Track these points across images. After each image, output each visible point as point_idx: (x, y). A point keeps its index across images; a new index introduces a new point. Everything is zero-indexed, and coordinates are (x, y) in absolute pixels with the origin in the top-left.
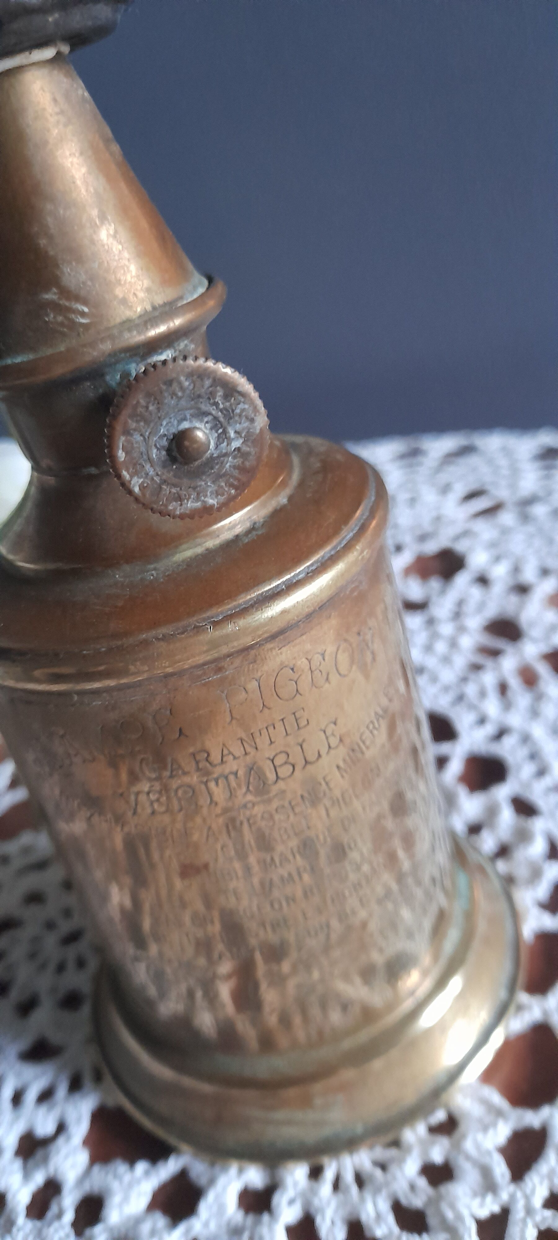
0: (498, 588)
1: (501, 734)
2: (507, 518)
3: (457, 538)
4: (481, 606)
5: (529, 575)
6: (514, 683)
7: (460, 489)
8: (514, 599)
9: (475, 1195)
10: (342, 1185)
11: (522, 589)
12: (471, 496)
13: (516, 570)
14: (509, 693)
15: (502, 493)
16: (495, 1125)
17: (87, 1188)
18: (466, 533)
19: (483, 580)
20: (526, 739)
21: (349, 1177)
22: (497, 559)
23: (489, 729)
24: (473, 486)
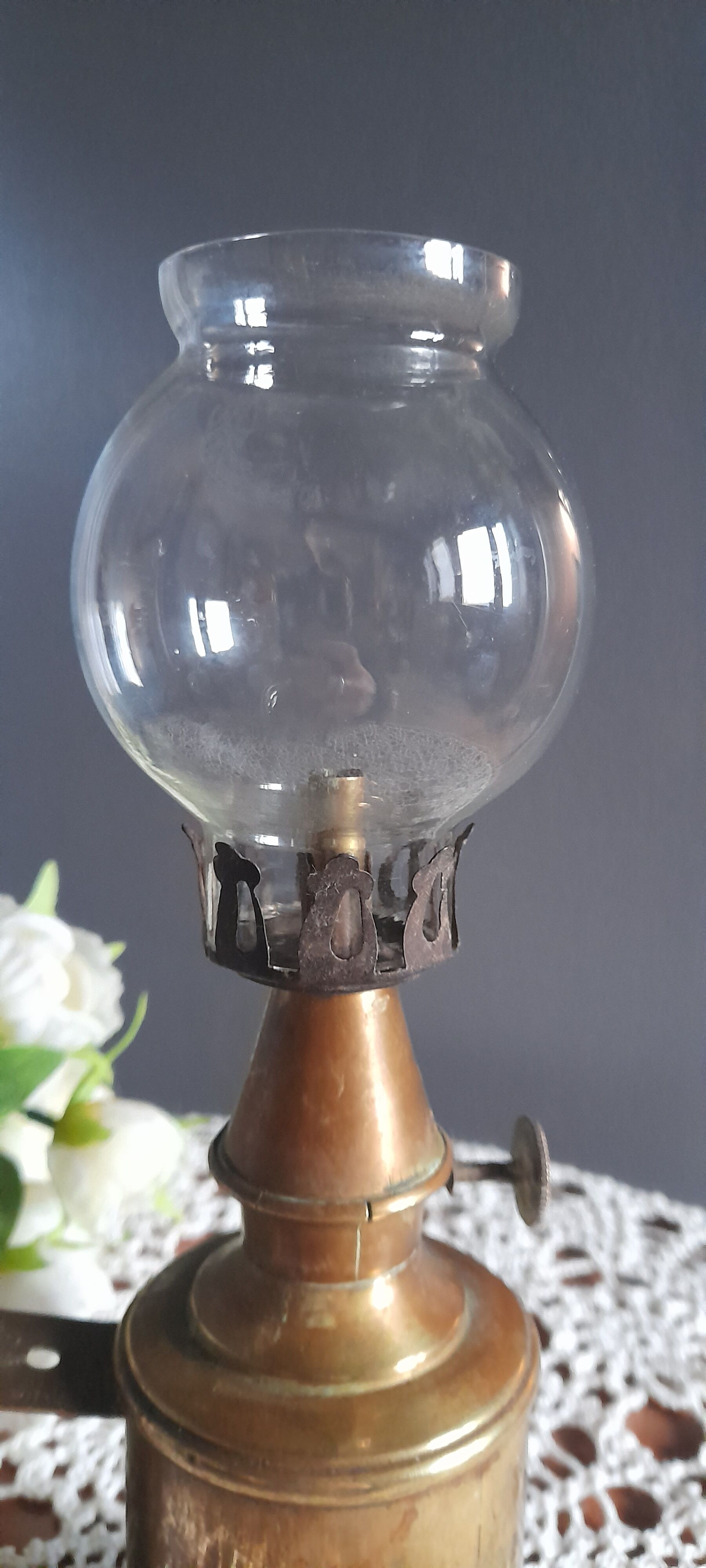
0: (579, 1386)
2: (602, 1296)
3: (546, 1304)
4: (557, 1406)
5: (615, 1382)
6: (577, 1516)
7: (557, 1240)
8: (594, 1403)
11: (605, 1397)
12: (570, 1253)
13: (601, 1368)
14: (569, 1530)
15: (602, 1260)
18: (554, 1302)
19: (564, 1371)
22: (583, 1347)
24: (574, 1240)
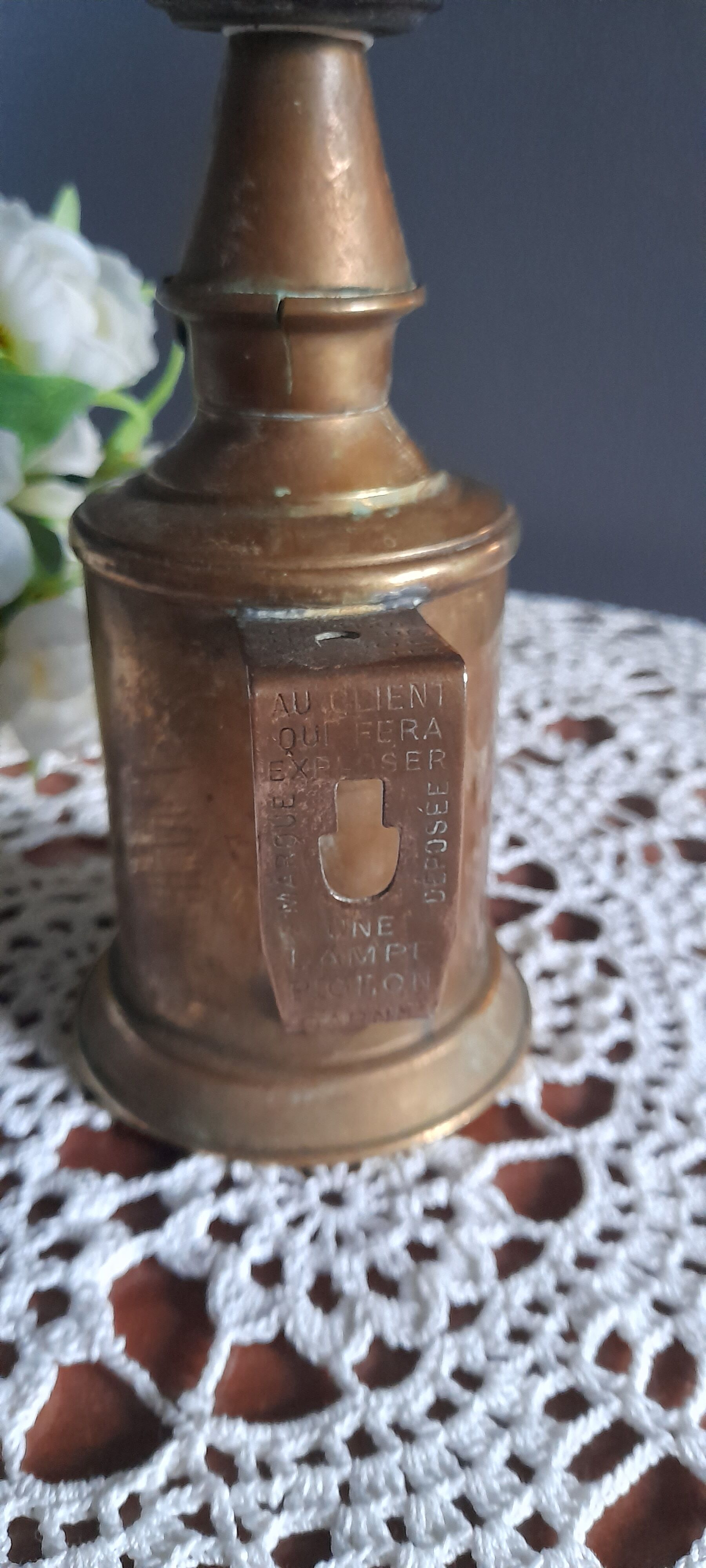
0: (644, 768)
1: (605, 898)
2: (674, 704)
3: (613, 710)
4: (621, 778)
5: (683, 761)
6: (634, 856)
7: (630, 665)
8: (658, 781)
9: (455, 1278)
10: (320, 1238)
11: (670, 774)
12: (640, 674)
13: (670, 754)
14: (626, 865)
15: (677, 680)
16: (493, 1225)
17: (50, 1187)
18: (625, 708)
19: (630, 756)
20: (631, 908)
21: (329, 1234)
22: (652, 740)
23: (594, 891)
24: (648, 666)
